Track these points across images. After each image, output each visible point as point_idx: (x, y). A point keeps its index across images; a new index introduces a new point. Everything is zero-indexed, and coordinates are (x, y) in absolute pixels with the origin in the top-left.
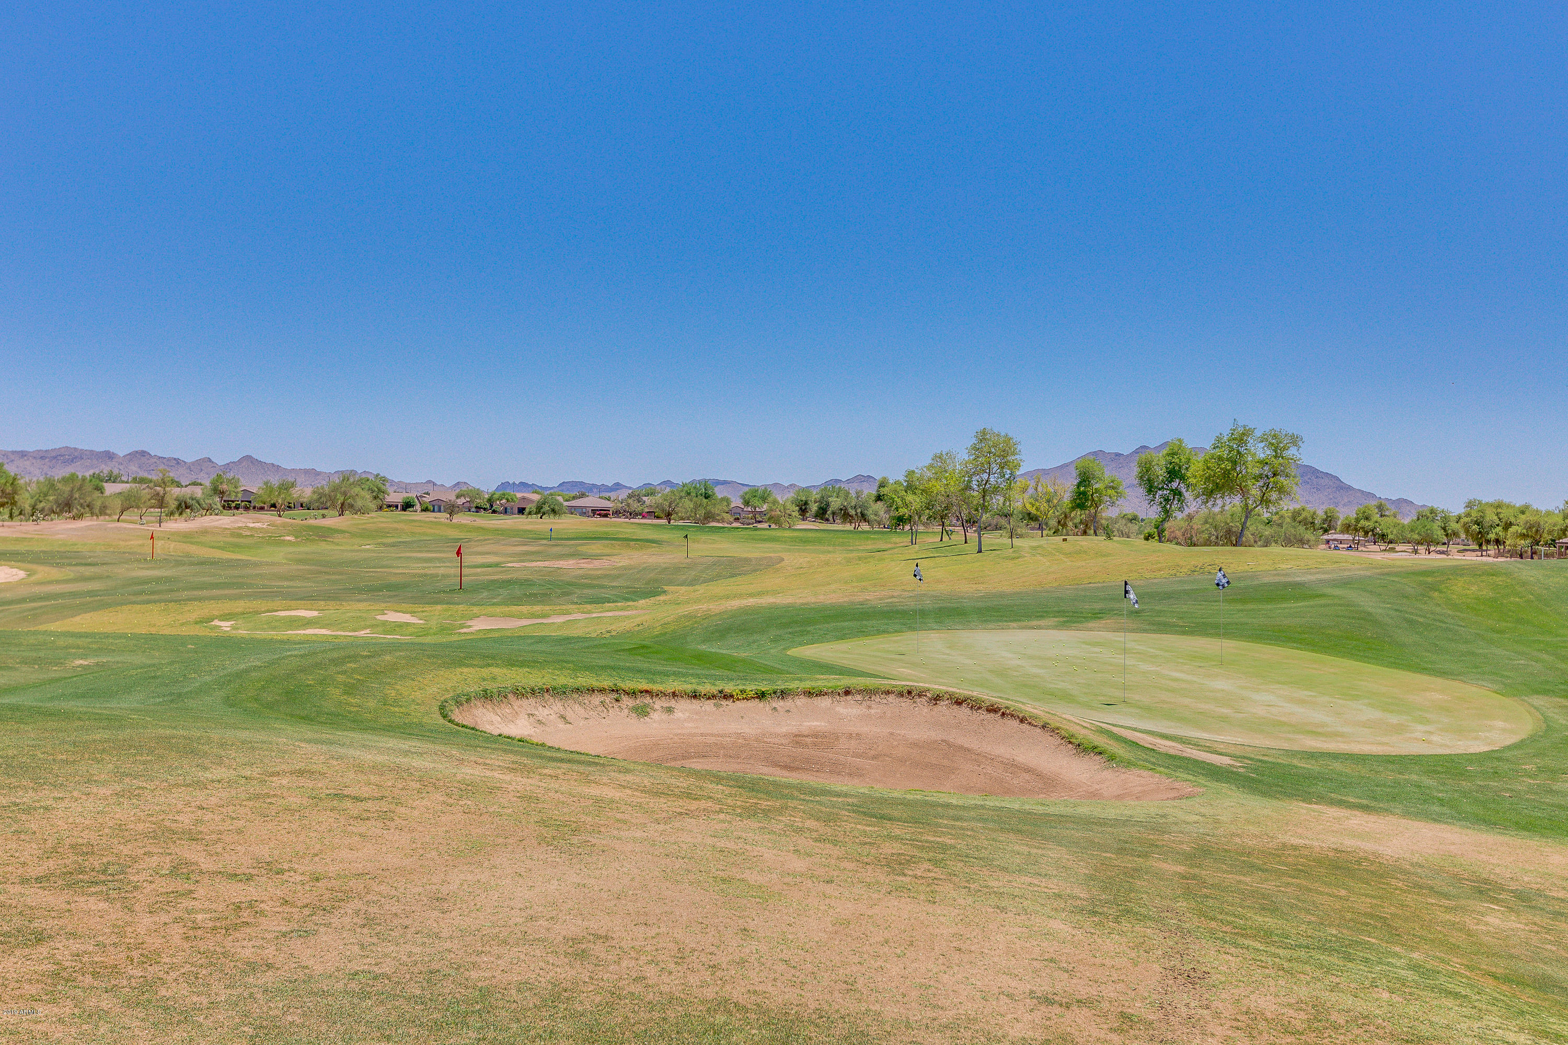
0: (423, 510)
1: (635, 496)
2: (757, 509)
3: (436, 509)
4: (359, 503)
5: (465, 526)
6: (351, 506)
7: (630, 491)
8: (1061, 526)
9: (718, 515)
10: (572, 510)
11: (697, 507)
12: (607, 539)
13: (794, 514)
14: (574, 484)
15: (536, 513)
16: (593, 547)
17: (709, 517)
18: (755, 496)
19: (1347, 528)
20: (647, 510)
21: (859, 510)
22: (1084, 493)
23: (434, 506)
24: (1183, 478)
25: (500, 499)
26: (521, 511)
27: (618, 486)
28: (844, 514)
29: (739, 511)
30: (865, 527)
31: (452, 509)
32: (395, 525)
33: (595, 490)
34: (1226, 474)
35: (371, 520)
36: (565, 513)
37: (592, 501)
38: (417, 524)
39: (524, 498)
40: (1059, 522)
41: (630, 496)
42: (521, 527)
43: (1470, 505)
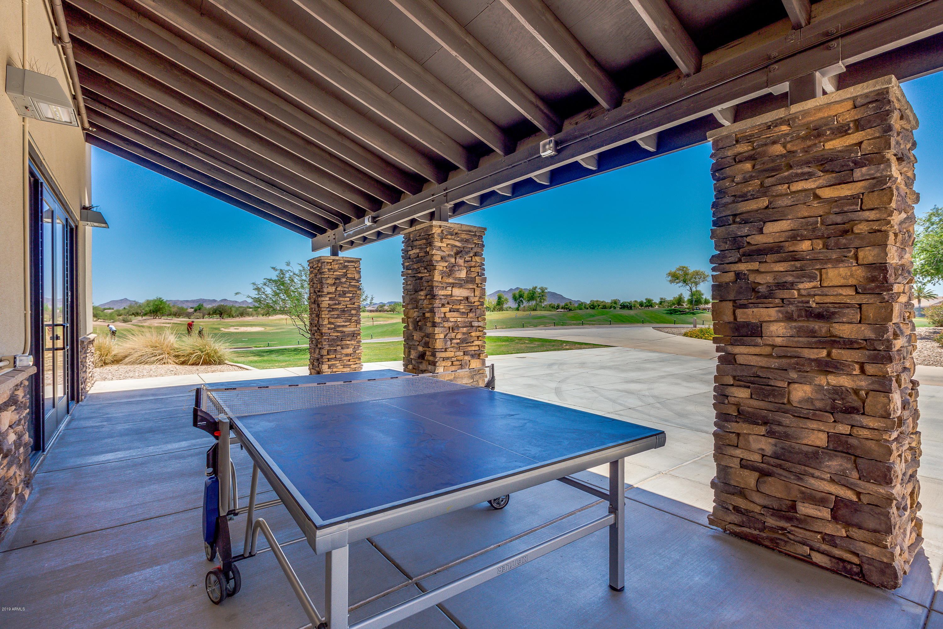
8: (494, 310)
19: (562, 308)
22: (499, 301)
24: (523, 297)
34: (532, 296)
43: (591, 301)
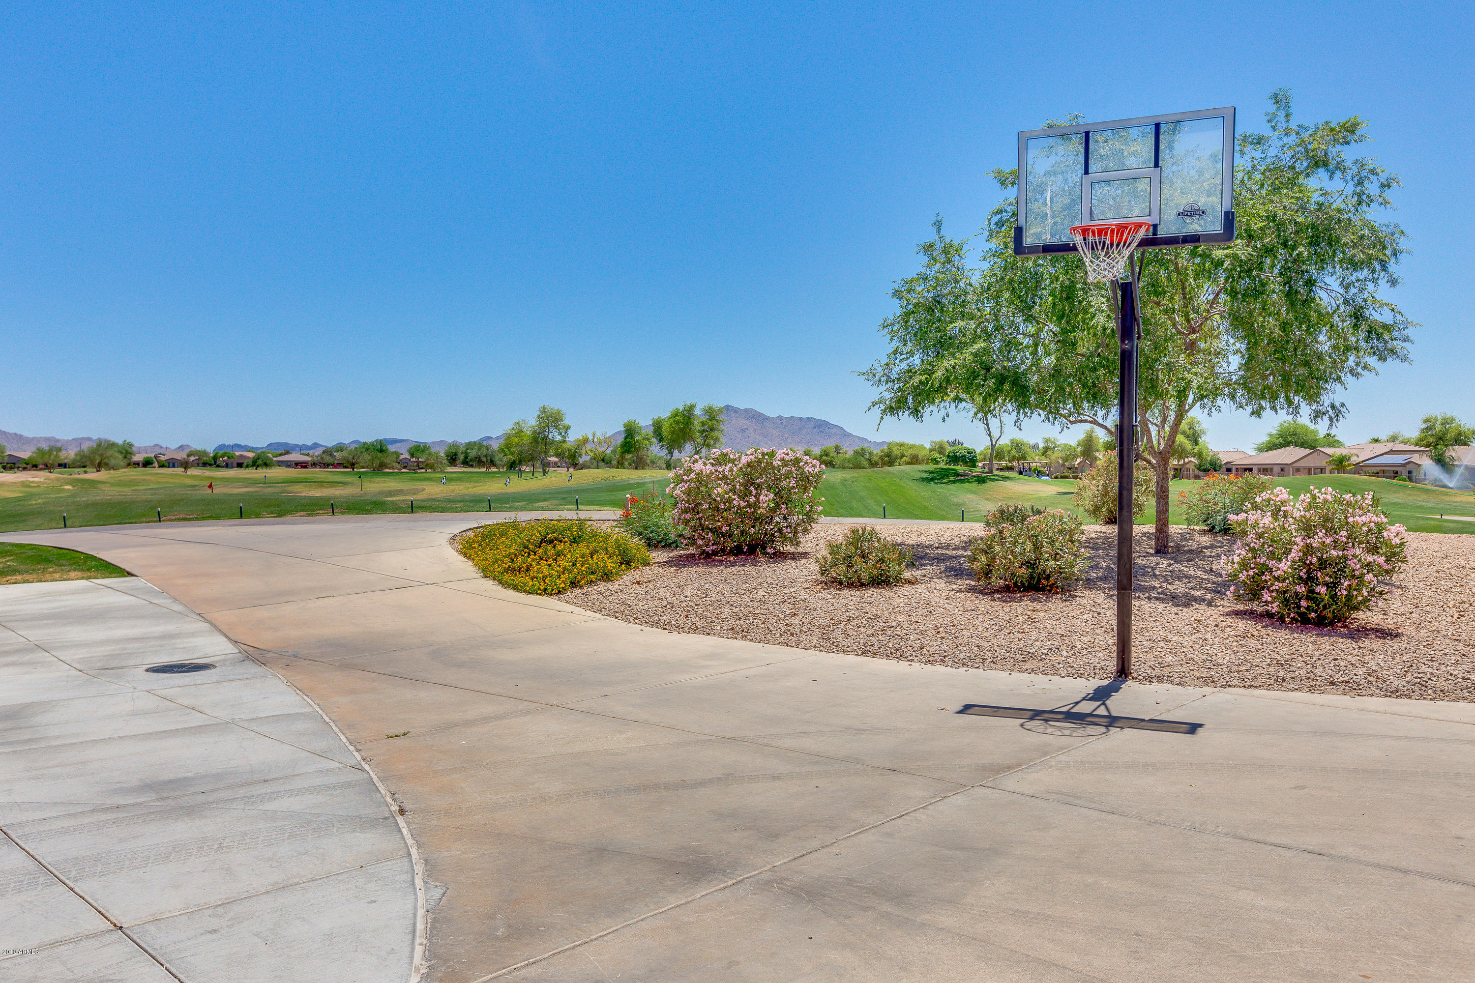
0: (160, 467)
1: (328, 452)
2: (420, 460)
3: (171, 464)
4: (112, 462)
5: (198, 476)
6: (107, 464)
7: (324, 449)
9: (389, 464)
10: (280, 464)
11: (373, 459)
12: (306, 482)
13: (444, 462)
14: (280, 444)
15: (252, 466)
16: (297, 487)
17: (382, 465)
18: (418, 449)
20: (337, 462)
21: (489, 458)
22: (629, 443)
23: (169, 463)
25: (223, 456)
26: (240, 465)
27: (316, 446)
28: (479, 461)
29: (408, 461)
30: (494, 469)
31: (185, 465)
32: (144, 477)
33: (297, 449)
35: (124, 474)
36: (274, 466)
37: (295, 457)
38: (160, 476)
39: (241, 456)
40: (618, 462)
41: (324, 452)
42: (241, 476)
